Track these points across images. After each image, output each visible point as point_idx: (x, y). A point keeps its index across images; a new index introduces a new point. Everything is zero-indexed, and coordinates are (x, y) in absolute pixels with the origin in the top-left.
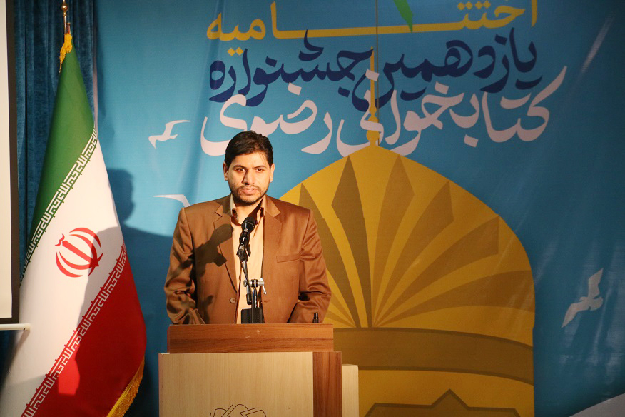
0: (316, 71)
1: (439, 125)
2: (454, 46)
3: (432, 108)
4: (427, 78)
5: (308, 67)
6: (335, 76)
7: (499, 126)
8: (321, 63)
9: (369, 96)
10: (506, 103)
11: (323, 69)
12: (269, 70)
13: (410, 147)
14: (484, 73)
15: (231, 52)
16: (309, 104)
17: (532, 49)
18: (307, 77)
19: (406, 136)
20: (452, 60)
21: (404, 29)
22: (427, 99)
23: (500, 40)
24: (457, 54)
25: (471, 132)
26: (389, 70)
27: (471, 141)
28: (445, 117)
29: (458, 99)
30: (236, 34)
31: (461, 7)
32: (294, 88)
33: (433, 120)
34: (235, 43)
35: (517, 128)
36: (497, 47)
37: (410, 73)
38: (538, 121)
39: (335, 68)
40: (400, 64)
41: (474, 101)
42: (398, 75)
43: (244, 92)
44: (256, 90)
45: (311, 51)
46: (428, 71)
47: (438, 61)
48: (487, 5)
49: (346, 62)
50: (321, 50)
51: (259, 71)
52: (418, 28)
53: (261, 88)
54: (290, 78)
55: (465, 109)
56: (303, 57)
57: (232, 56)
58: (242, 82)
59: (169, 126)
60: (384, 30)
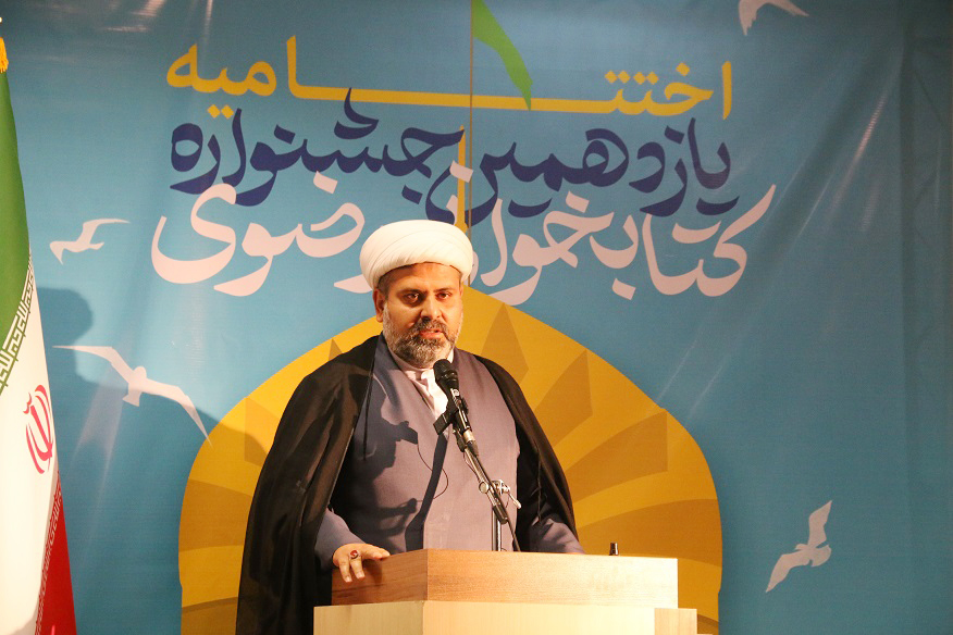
0: (364, 157)
1: (572, 261)
2: (599, 137)
3: (561, 233)
4: (554, 184)
5: (351, 148)
6: (397, 169)
7: (669, 269)
8: (374, 145)
9: (454, 205)
10: (682, 234)
11: (376, 154)
12: (280, 148)
13: (523, 292)
14: (648, 185)
15: (213, 111)
16: (350, 209)
17: (723, 153)
18: (349, 165)
19: (516, 274)
20: (595, 160)
21: (517, 103)
22: (552, 217)
23: (673, 135)
24: (603, 152)
25: (625, 275)
26: (490, 166)
27: (624, 290)
28: (582, 249)
29: (604, 221)
30: (223, 83)
31: (610, 77)
32: (325, 182)
33: (561, 251)
34: (220, 98)
35: (697, 275)
36: (669, 146)
37: (525, 174)
38: (729, 266)
39: (397, 155)
40: (509, 159)
41: (629, 226)
42: (504, 175)
43: (233, 180)
44: (254, 178)
45: (357, 124)
46: (554, 173)
47: (573, 160)
48: (653, 79)
49: (417, 147)
50: (374, 123)
51: (262, 149)
52: (541, 104)
53: (266, 176)
54: (318, 164)
55: (613, 238)
56: (341, 131)
57: (215, 119)
58: (230, 164)
59: (90, 227)
60: (482, 102)
